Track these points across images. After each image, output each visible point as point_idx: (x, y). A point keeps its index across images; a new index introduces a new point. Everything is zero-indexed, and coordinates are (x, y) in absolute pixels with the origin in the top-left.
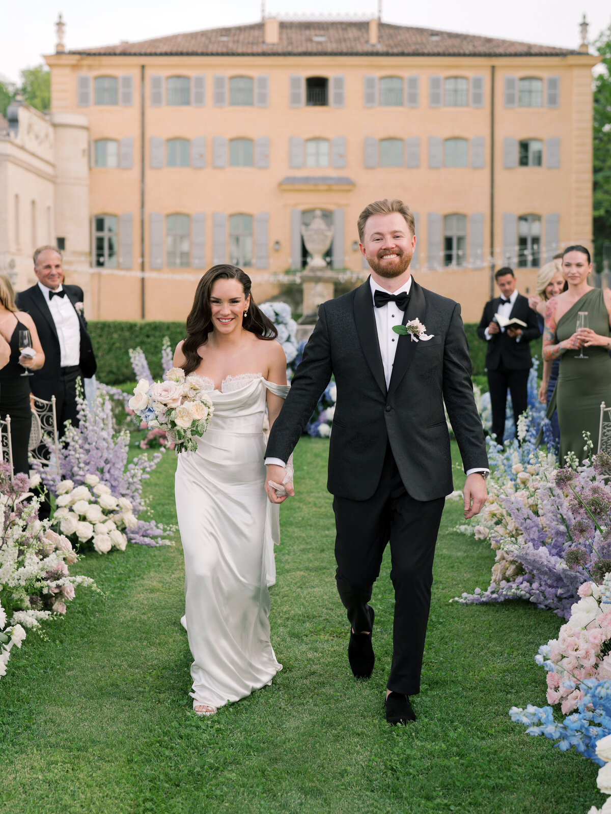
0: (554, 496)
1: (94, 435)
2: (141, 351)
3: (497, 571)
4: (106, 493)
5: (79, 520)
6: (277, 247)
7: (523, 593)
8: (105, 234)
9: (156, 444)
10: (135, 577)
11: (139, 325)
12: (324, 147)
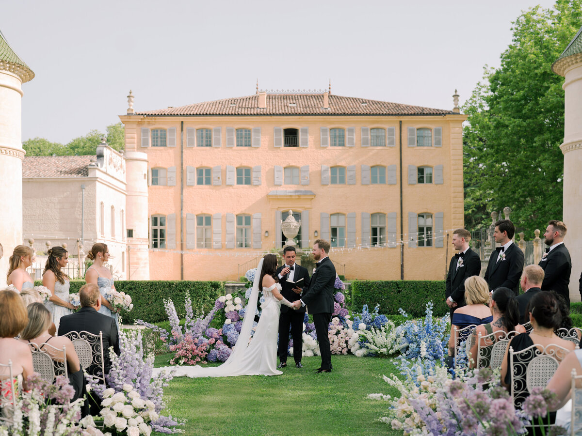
0: (447, 398)
1: (130, 356)
2: (172, 300)
4: (137, 397)
5: (117, 416)
6: (267, 235)
8: (158, 227)
12: (296, 172)
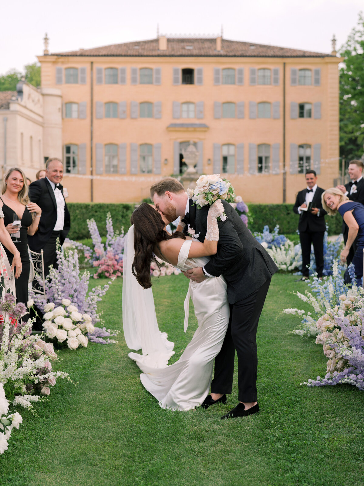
1: (67, 274)
2: (94, 221)
3: (330, 365)
4: (75, 311)
5: (58, 328)
6: (166, 162)
7: (352, 381)
8: (71, 155)
9: (103, 276)
10: (94, 366)
11: (91, 206)
12: (192, 107)
